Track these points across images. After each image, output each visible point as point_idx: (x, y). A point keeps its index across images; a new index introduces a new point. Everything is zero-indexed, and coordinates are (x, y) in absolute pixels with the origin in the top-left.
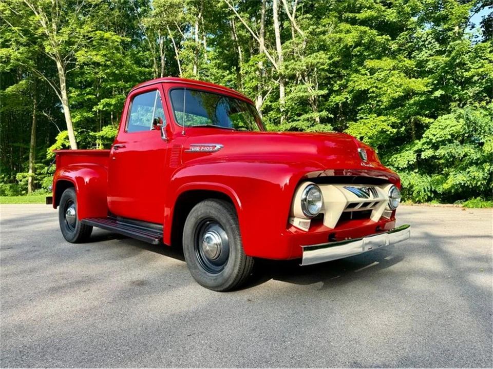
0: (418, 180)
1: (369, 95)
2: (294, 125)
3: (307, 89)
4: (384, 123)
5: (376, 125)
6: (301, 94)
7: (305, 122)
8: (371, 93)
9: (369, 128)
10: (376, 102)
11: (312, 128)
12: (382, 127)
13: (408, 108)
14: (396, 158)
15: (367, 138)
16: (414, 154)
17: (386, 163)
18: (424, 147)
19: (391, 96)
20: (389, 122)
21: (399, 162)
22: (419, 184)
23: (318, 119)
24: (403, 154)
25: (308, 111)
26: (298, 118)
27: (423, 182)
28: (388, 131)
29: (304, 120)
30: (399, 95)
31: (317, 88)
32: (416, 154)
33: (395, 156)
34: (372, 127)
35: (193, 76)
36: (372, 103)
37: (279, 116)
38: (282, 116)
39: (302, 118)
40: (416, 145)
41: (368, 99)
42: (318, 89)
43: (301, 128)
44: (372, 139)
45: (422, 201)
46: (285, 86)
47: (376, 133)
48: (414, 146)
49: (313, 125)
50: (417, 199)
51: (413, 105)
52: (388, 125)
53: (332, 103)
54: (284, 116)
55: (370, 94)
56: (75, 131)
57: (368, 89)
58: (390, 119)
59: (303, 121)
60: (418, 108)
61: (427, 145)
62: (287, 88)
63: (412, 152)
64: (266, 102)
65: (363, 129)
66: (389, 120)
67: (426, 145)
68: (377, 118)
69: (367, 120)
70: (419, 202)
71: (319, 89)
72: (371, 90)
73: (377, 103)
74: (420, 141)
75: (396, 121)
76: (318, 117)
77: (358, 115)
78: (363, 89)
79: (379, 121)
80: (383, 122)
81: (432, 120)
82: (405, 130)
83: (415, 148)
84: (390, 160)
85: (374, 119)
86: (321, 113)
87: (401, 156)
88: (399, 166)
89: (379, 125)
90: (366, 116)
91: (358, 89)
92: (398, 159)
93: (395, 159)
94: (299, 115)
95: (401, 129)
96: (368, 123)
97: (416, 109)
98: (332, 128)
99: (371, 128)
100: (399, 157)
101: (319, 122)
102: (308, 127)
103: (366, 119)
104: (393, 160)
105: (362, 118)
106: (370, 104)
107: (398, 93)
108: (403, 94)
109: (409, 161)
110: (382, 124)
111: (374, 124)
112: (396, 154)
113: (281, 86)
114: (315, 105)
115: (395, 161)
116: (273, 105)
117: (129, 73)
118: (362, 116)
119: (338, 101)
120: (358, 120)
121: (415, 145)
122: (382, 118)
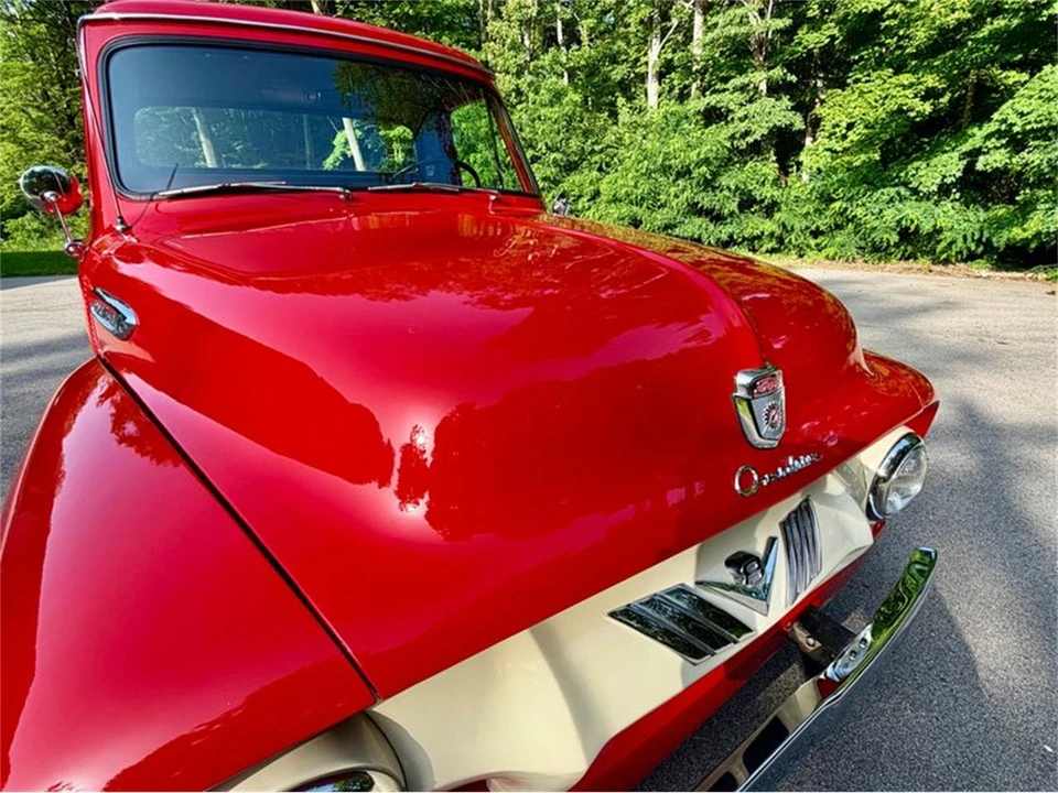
0: (956, 216)
1: (883, 25)
2: (713, 103)
3: (748, 17)
4: (908, 92)
5: (886, 97)
6: (733, 31)
7: (736, 94)
8: (889, 17)
9: (870, 103)
10: (895, 39)
11: (748, 106)
12: (900, 101)
13: (971, 51)
14: (917, 169)
15: (862, 126)
16: (960, 159)
17: (893, 180)
18: (988, 143)
19: (938, 22)
20: (920, 87)
21: (923, 180)
22: (956, 227)
23: (763, 87)
24: (934, 161)
25: (747, 69)
26: (724, 86)
27: (965, 221)
28: (912, 110)
29: (735, 89)
30: (958, 20)
31: (769, 15)
32: (965, 162)
33: (916, 164)
34: (876, 101)
35: (525, 7)
36: (887, 41)
37: (687, 82)
38: (695, 81)
39: (730, 85)
40: (970, 140)
41: (879, 32)
42: (772, 17)
43: (727, 107)
44: (873, 127)
45: (953, 260)
46: (704, 14)
47: (884, 116)
48: (966, 140)
49: (751, 101)
50: (944, 256)
51: (985, 40)
52: (916, 96)
53: (800, 49)
54: (698, 82)
55: (887, 23)
56: (358, 128)
57: (884, 10)
58: (922, 80)
59: (732, 93)
60: (997, 48)
61: (998, 139)
62: (709, 18)
63: (956, 155)
64: (665, 53)
65: (855, 108)
66: (920, 83)
67: (993, 140)
68: (894, 80)
69: (868, 85)
70: (946, 262)
71: (774, 16)
72: (890, 12)
73: (899, 41)
74: (980, 129)
75: (937, 84)
76: (765, 81)
77: (851, 74)
78: (871, 9)
79: (897, 86)
80: (905, 87)
81: (1024, 77)
82: (950, 101)
83: (966, 147)
84: (902, 174)
85: (885, 82)
86: (771, 73)
87: (928, 165)
88: (921, 188)
89: (893, 97)
90: (869, 75)
91: (860, 11)
92: (921, 173)
93: (914, 172)
94: (725, 80)
95: (941, 100)
96: (871, 91)
97: (992, 51)
98: (790, 104)
99: (874, 104)
100: (924, 165)
101: (765, 92)
102: (742, 105)
103: (867, 81)
104: (911, 173)
105: (857, 81)
106: (882, 45)
107: (956, 15)
108: (969, 15)
109: (944, 177)
110: (902, 93)
111: (884, 95)
112: (918, 159)
113: (696, 13)
114: (761, 54)
115: (913, 175)
116: (676, 59)
117: (430, 12)
118: (859, 76)
119: (812, 46)
120: (848, 85)
121: (966, 137)
122: (906, 78)
